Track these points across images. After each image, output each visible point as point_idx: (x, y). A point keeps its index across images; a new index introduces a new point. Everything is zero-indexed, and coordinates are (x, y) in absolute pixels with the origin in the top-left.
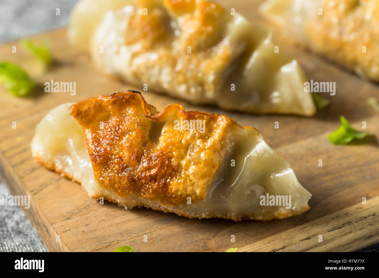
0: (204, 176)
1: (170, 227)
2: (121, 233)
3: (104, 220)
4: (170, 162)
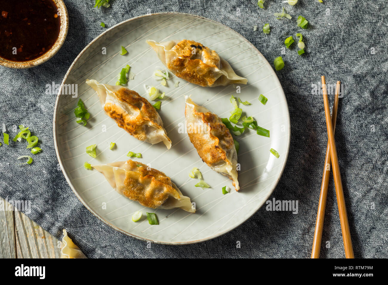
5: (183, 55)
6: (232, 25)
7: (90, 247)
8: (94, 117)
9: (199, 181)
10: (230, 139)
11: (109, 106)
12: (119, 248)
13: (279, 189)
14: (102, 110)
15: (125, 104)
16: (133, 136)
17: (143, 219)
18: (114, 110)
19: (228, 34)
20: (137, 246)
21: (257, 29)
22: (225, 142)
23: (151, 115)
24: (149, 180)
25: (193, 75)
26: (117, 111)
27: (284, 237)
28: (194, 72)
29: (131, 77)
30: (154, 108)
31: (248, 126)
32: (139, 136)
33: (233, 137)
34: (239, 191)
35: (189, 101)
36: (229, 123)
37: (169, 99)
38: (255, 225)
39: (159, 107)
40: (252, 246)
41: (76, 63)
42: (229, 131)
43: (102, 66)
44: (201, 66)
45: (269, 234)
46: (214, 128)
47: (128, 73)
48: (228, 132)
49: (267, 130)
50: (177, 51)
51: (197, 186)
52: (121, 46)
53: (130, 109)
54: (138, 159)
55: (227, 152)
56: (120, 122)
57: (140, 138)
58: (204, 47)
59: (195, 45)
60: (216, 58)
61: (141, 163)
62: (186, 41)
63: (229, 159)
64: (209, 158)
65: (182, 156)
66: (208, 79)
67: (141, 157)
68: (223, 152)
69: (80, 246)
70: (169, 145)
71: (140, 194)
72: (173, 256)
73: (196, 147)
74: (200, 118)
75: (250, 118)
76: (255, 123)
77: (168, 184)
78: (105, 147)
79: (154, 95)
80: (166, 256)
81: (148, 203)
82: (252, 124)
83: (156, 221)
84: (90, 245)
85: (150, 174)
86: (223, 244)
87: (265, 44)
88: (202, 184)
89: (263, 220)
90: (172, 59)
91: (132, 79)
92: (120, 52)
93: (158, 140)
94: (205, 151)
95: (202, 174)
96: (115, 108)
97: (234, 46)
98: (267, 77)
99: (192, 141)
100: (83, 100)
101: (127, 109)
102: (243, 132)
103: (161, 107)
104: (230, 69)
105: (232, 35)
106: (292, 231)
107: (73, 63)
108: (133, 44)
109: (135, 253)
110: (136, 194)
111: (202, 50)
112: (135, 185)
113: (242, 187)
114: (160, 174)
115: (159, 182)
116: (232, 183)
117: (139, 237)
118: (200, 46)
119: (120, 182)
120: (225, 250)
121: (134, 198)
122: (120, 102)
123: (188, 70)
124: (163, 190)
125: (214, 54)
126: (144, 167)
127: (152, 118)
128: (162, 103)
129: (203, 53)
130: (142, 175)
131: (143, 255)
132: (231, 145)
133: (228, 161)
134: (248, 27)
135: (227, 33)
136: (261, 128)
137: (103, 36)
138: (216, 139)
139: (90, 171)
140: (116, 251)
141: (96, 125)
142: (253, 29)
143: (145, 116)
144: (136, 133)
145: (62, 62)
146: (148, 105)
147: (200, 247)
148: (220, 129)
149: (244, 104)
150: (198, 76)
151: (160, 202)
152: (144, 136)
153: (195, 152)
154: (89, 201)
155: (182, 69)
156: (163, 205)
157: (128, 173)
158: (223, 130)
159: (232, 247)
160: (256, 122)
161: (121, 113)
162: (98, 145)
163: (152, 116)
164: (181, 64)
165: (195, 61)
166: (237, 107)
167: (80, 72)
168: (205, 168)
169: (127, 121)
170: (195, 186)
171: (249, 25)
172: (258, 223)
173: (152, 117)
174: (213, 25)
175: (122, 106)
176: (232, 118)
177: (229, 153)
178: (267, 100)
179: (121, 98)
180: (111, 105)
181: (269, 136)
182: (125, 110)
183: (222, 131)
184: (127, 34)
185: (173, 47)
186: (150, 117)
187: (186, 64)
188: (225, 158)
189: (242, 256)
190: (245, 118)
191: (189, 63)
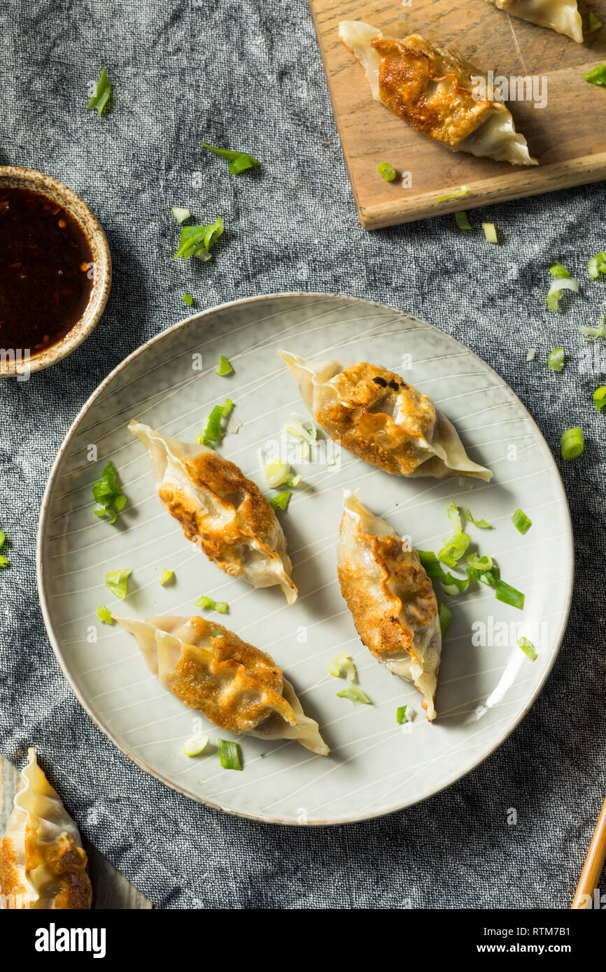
0: (458, 136)
1: (428, 144)
2: (389, 141)
3: (379, 122)
4: (437, 117)
5: (353, 398)
6: (479, 339)
7: (83, 795)
8: (137, 507)
9: (347, 685)
10: (430, 602)
11: (169, 489)
12: (146, 808)
13: (528, 730)
14: (156, 494)
15: (204, 491)
16: (215, 562)
17: (209, 751)
18: (180, 500)
19: (464, 362)
20: (187, 809)
21: (535, 357)
22: (418, 610)
23: (259, 525)
24: (231, 670)
25: (369, 445)
26: (184, 505)
27: (521, 838)
28: (372, 440)
29: (231, 428)
30: (271, 509)
31: (479, 577)
32: (227, 566)
33: (437, 600)
34: (435, 722)
35: (352, 502)
36: (437, 563)
37: (311, 490)
38: (460, 802)
39: (286, 506)
40: (446, 849)
41: (111, 381)
42: (431, 584)
43: (170, 395)
44: (389, 430)
45: (487, 826)
46: (396, 574)
47: (226, 418)
48: (428, 586)
49: (519, 593)
50: (339, 389)
51: (341, 697)
52: (220, 355)
53: (215, 505)
54: (220, 615)
55: (417, 633)
56: (190, 529)
57: (228, 571)
58: (403, 385)
59: (385, 379)
60: (426, 415)
61: (223, 627)
62: (366, 367)
63: (421, 648)
64: (377, 640)
65: (319, 623)
66: (401, 461)
67: (227, 611)
68: (406, 633)
69: (61, 790)
70: (292, 596)
71: (207, 697)
72: (265, 845)
73: (353, 610)
74: (368, 546)
75: (485, 560)
76: (495, 573)
77: (274, 686)
78: (151, 578)
79: (278, 477)
80: (247, 843)
81: (224, 720)
82: (488, 573)
83: (236, 761)
84: (84, 792)
85: (238, 656)
86: (380, 833)
87: (547, 394)
88: (353, 692)
89: (480, 794)
90: (328, 403)
91: (233, 433)
92: (215, 367)
93: (268, 580)
94: (370, 622)
95: (358, 670)
96: (182, 497)
97: (473, 391)
98: (538, 473)
99: (345, 594)
100: (116, 466)
101: (207, 502)
102: (466, 588)
103: (290, 504)
104: (457, 443)
105: (473, 366)
106: (543, 829)
107: (106, 381)
108: (248, 353)
109: (181, 825)
110: (200, 697)
111: (399, 393)
112: (200, 676)
113: (442, 713)
114: (259, 659)
115: (253, 680)
116: (422, 701)
117: (190, 794)
118: (397, 381)
119: (169, 665)
120: (385, 848)
121: (194, 704)
122: (195, 486)
123: (359, 433)
124: (260, 697)
125: (424, 406)
126: (227, 638)
127: (260, 531)
128: (292, 497)
129: (400, 400)
130: (217, 656)
131: (198, 832)
132: (428, 618)
133: (414, 655)
134: (517, 351)
135: (463, 359)
136: (507, 586)
137: (182, 328)
138: (397, 602)
139: (108, 627)
140: (138, 813)
141: (137, 526)
142: (526, 356)
143: (245, 525)
144: (221, 559)
145: (85, 371)
146: (258, 499)
147: (327, 834)
148: (410, 579)
149: (478, 525)
150: (381, 450)
151: (251, 722)
152: (238, 568)
153: (349, 618)
154: (94, 696)
155: (347, 429)
156: (256, 729)
157: (187, 648)
158: (418, 581)
159: (400, 844)
160: (499, 570)
161: (193, 510)
162: (134, 571)
163: (261, 527)
164: (344, 417)
165: (377, 417)
166: (461, 529)
167: (119, 402)
168: (366, 660)
169: (205, 529)
170: (338, 695)
171: (518, 344)
172: (468, 799)
173: (261, 529)
174: (434, 337)
175: (198, 496)
176: (445, 552)
177: (421, 634)
178: (529, 525)
179: (197, 477)
180: (175, 489)
181: (521, 607)
182: (203, 506)
183: (414, 582)
184: (238, 329)
185: (334, 376)
186: (257, 529)
187: (357, 419)
188: (410, 647)
189: (419, 868)
190: (475, 558)
191: (362, 419)
